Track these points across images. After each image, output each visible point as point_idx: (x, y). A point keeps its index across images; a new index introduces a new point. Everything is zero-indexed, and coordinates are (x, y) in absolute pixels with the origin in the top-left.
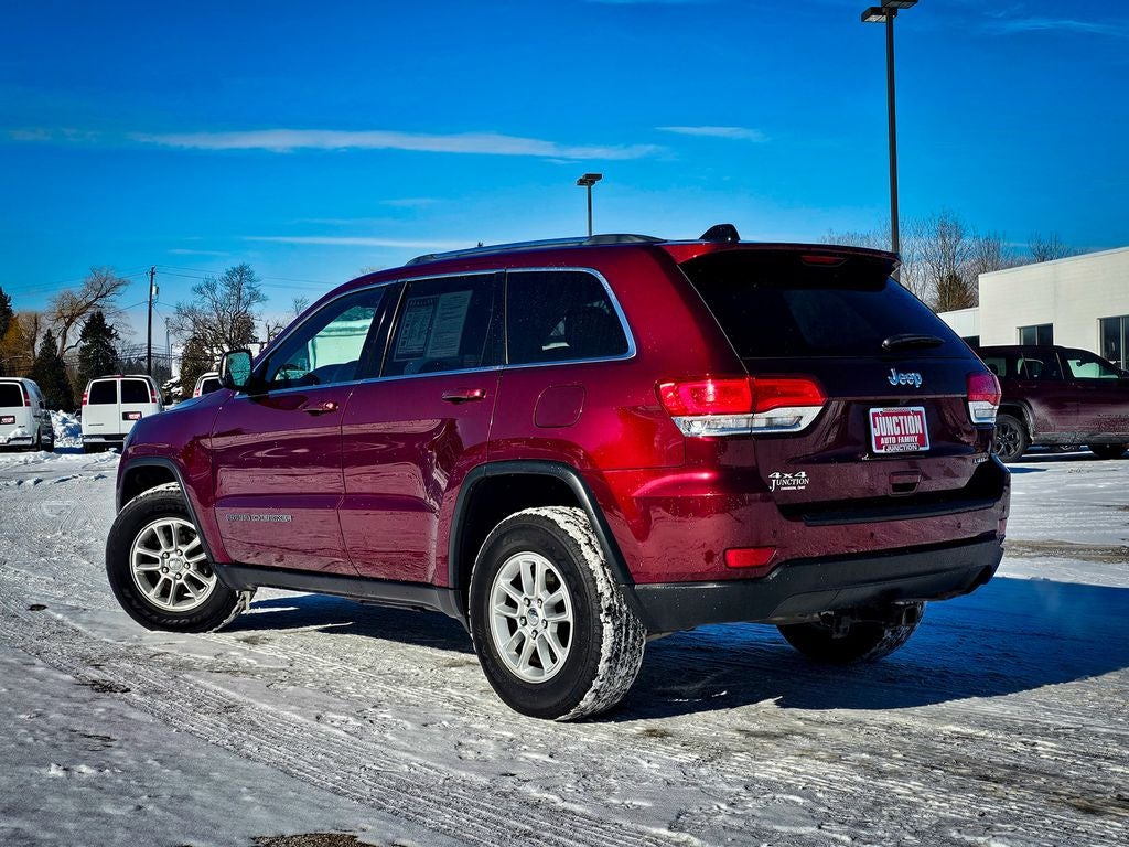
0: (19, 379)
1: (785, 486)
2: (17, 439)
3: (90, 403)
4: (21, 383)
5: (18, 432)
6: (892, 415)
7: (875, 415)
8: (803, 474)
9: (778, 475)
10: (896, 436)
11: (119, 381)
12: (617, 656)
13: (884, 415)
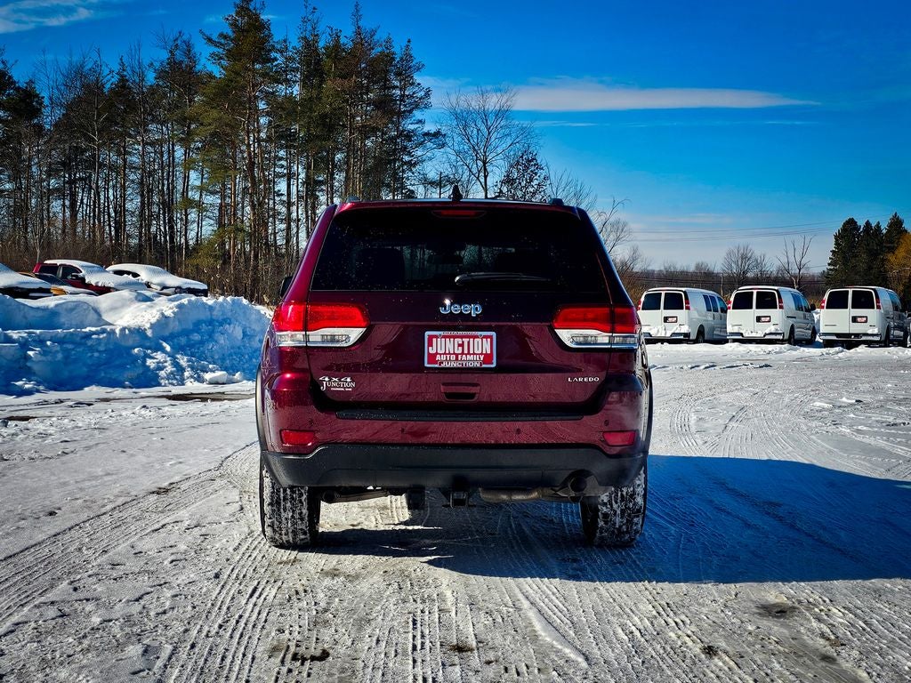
0: (776, 288)
1: (334, 387)
2: (771, 334)
3: (827, 308)
4: (777, 291)
5: (772, 329)
6: (454, 337)
7: (431, 338)
8: (349, 380)
9: (327, 379)
10: (457, 355)
11: (850, 291)
12: (278, 503)
13: (445, 337)
